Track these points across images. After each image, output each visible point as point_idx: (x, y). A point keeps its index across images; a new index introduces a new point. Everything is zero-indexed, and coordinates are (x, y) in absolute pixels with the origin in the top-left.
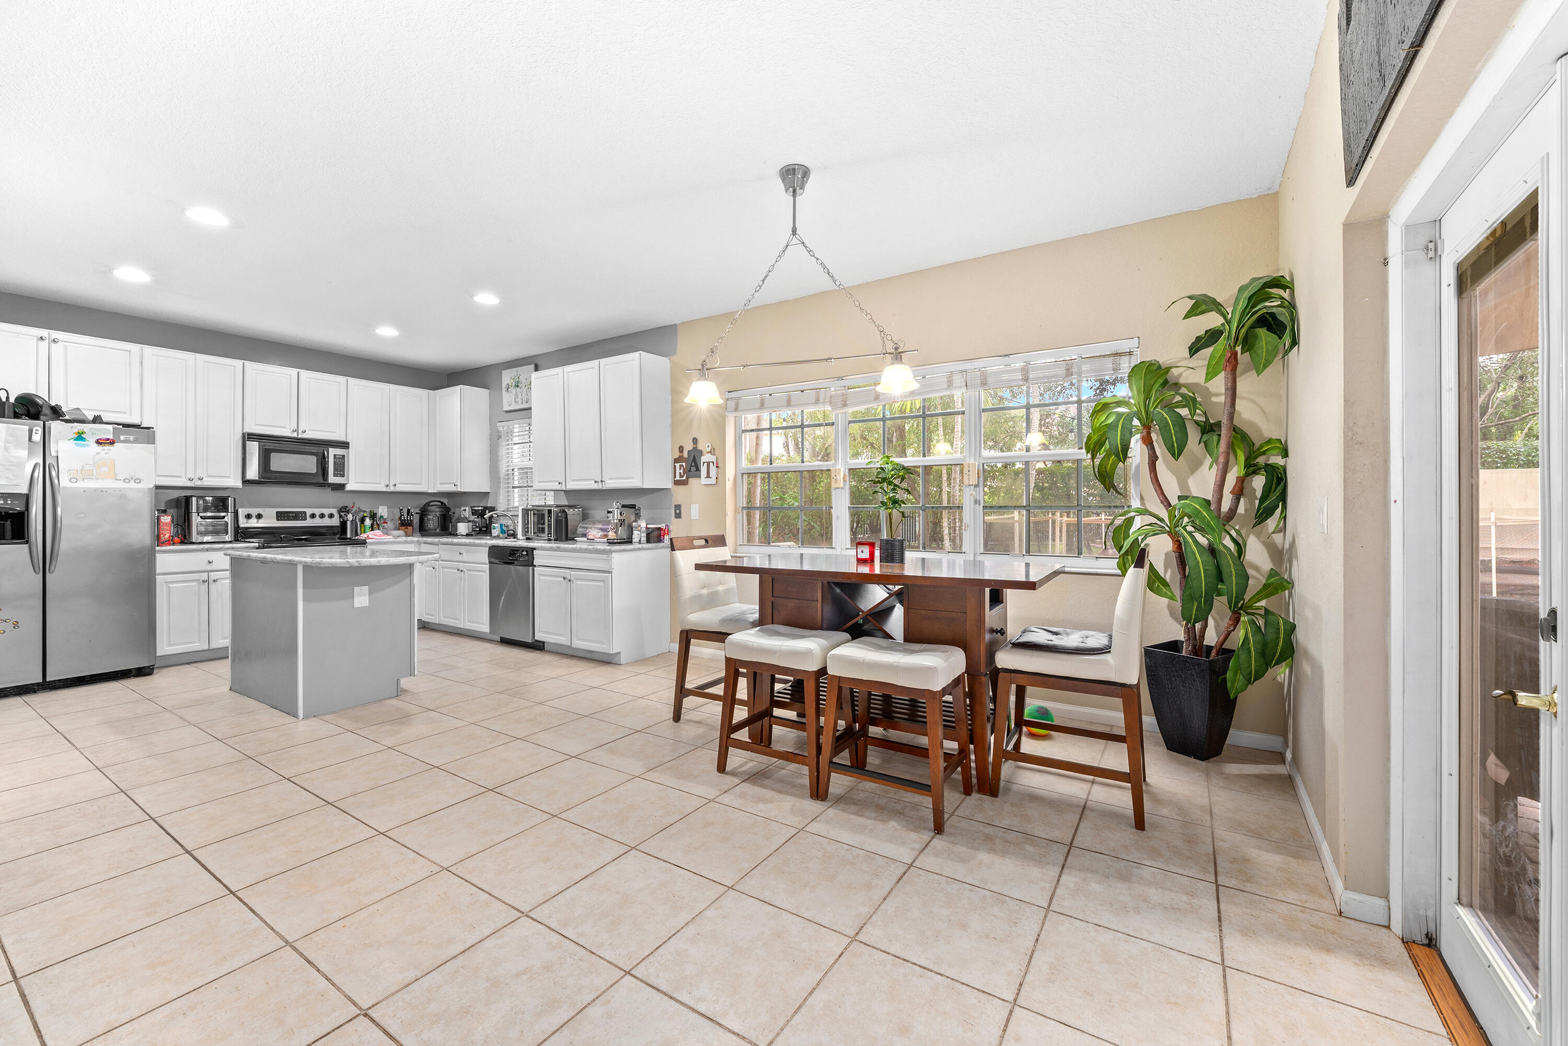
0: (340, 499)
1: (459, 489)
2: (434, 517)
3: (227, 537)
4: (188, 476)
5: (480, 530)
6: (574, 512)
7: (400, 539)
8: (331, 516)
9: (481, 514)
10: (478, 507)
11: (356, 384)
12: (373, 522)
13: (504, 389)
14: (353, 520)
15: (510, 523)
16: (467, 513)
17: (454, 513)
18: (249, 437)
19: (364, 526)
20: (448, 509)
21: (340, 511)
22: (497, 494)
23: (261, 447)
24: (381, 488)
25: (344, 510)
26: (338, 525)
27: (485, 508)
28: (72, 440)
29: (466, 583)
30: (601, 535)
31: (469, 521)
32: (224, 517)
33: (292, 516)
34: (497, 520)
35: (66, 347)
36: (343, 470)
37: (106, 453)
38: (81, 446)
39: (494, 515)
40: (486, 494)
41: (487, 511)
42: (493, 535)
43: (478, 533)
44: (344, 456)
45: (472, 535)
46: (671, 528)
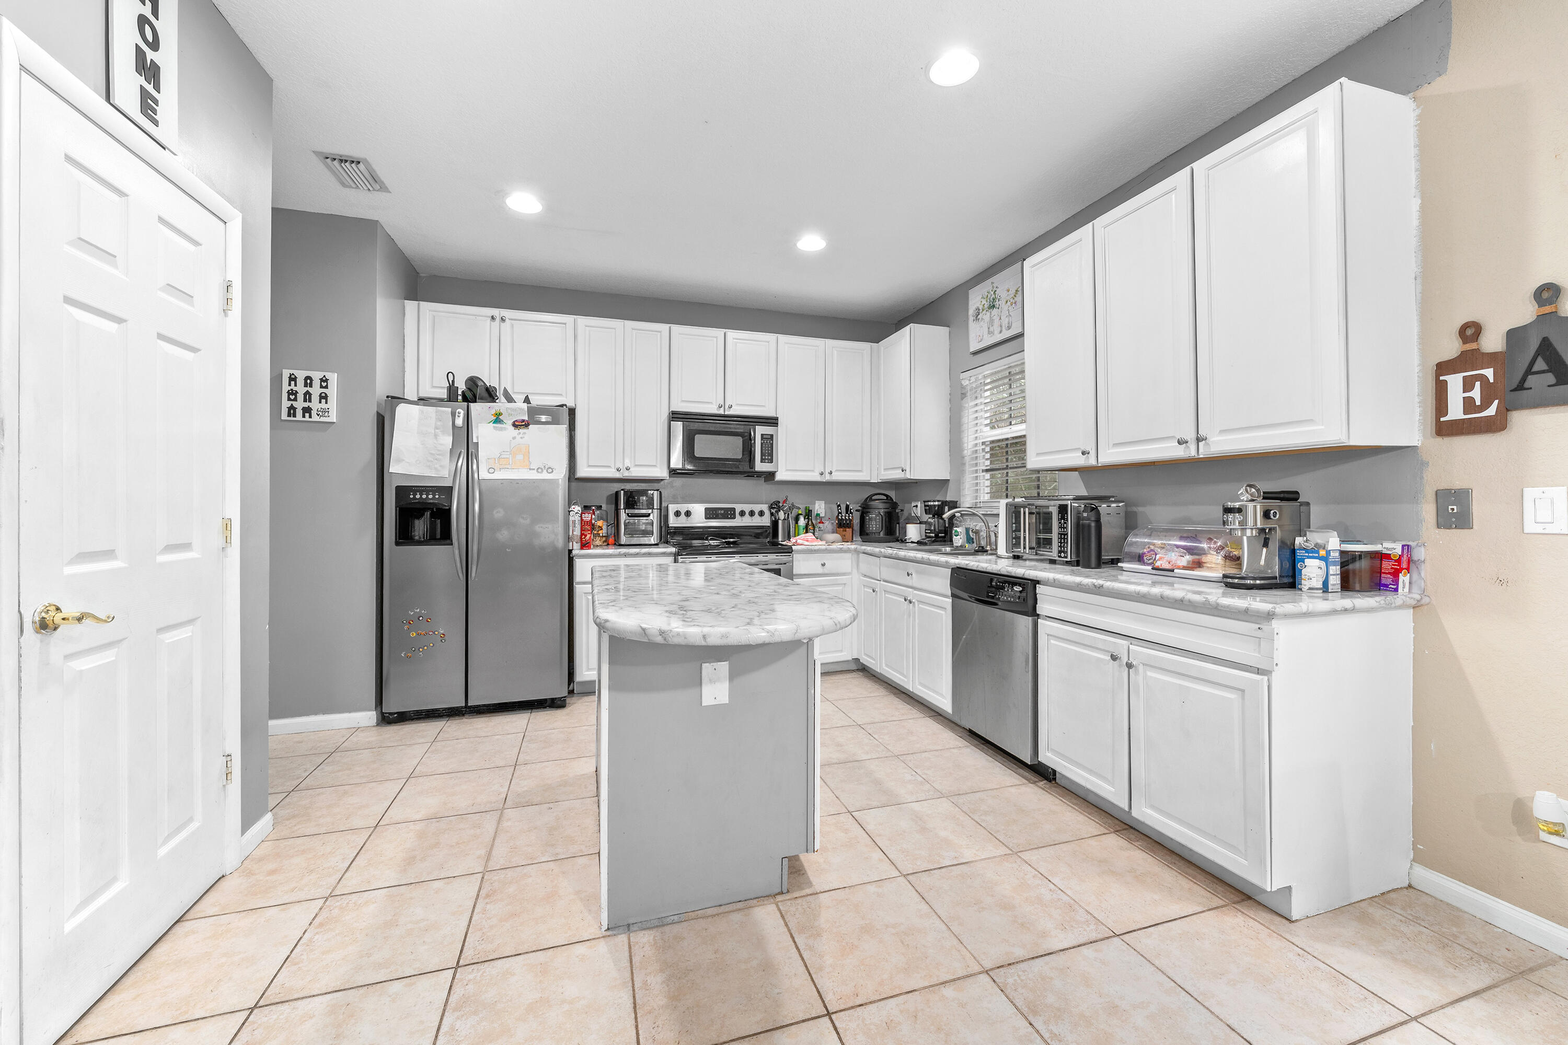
0: (769, 492)
1: (908, 476)
2: (877, 516)
3: (652, 539)
4: (617, 466)
5: (937, 536)
6: (1109, 510)
7: (835, 546)
8: (761, 513)
9: (937, 512)
10: (934, 501)
11: (787, 342)
12: (808, 522)
13: (971, 318)
14: (785, 519)
15: (980, 525)
16: (918, 510)
17: (902, 510)
18: (675, 416)
19: (798, 526)
20: (894, 505)
21: (771, 507)
22: (959, 482)
23: (685, 428)
24: (814, 477)
25: (775, 506)
26: (769, 525)
27: (944, 503)
28: (491, 423)
29: (917, 621)
30: (1188, 562)
31: (921, 523)
32: (649, 515)
33: (721, 514)
34: (961, 522)
35: (512, 326)
36: (772, 456)
37: (521, 438)
38: (499, 430)
39: (957, 514)
40: (945, 482)
41: (946, 508)
42: (955, 544)
43: (934, 542)
44: (772, 436)
45: (925, 544)
46: (1419, 554)
